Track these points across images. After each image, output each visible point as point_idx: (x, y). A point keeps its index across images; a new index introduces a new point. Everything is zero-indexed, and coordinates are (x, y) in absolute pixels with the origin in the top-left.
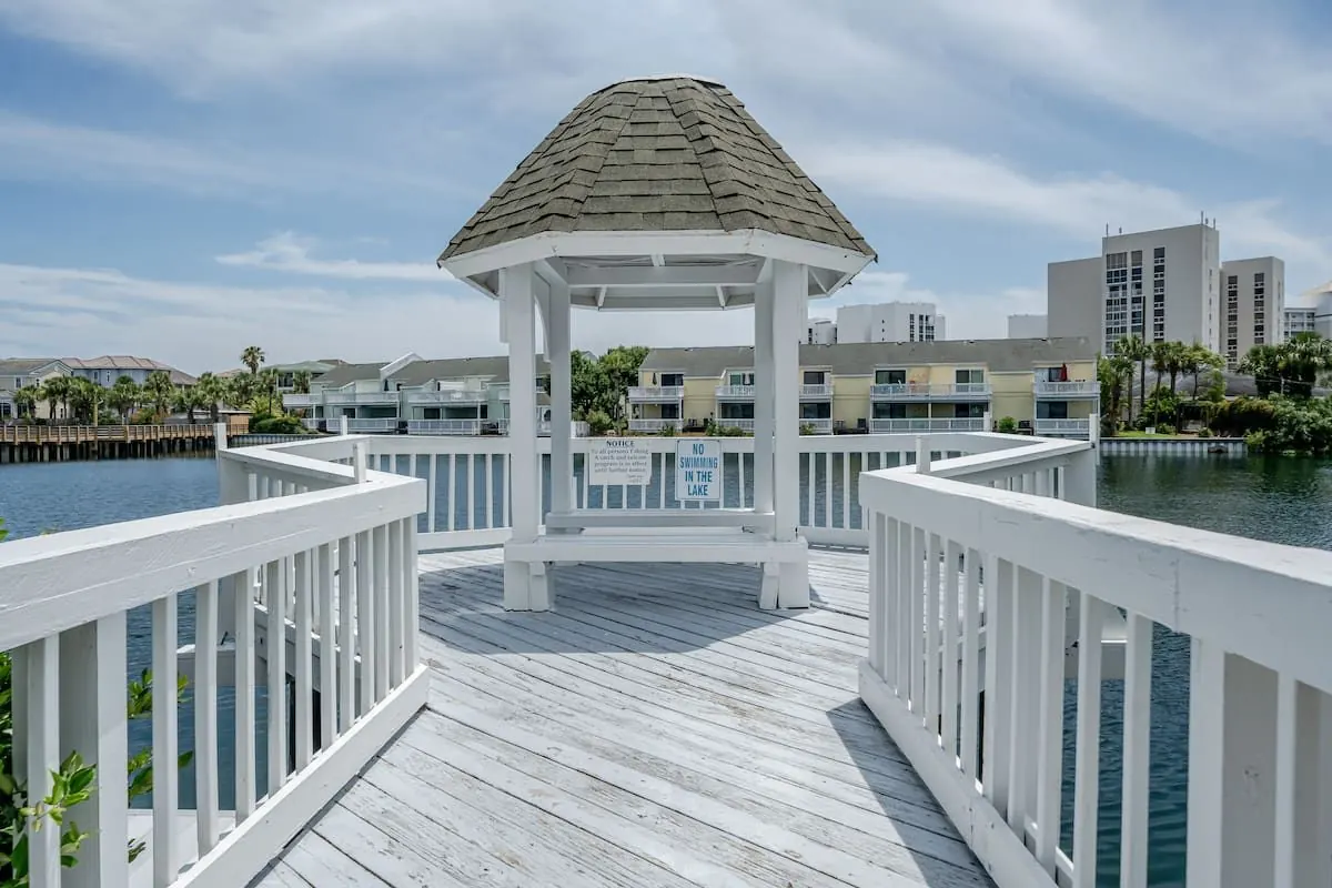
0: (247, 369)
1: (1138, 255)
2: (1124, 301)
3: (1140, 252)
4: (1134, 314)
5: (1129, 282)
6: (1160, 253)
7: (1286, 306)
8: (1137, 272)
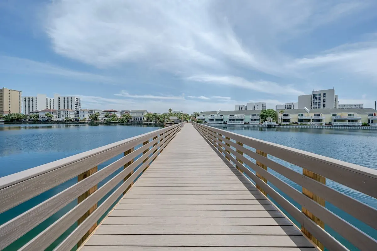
0: (169, 112)
1: (320, 95)
2: (317, 102)
3: (320, 94)
4: (319, 104)
5: (318, 99)
6: (325, 94)
7: (339, 104)
8: (320, 97)
